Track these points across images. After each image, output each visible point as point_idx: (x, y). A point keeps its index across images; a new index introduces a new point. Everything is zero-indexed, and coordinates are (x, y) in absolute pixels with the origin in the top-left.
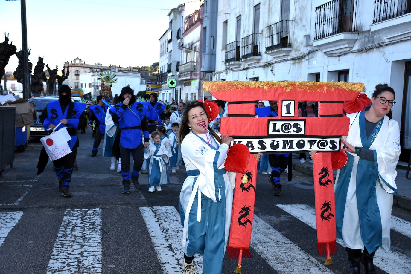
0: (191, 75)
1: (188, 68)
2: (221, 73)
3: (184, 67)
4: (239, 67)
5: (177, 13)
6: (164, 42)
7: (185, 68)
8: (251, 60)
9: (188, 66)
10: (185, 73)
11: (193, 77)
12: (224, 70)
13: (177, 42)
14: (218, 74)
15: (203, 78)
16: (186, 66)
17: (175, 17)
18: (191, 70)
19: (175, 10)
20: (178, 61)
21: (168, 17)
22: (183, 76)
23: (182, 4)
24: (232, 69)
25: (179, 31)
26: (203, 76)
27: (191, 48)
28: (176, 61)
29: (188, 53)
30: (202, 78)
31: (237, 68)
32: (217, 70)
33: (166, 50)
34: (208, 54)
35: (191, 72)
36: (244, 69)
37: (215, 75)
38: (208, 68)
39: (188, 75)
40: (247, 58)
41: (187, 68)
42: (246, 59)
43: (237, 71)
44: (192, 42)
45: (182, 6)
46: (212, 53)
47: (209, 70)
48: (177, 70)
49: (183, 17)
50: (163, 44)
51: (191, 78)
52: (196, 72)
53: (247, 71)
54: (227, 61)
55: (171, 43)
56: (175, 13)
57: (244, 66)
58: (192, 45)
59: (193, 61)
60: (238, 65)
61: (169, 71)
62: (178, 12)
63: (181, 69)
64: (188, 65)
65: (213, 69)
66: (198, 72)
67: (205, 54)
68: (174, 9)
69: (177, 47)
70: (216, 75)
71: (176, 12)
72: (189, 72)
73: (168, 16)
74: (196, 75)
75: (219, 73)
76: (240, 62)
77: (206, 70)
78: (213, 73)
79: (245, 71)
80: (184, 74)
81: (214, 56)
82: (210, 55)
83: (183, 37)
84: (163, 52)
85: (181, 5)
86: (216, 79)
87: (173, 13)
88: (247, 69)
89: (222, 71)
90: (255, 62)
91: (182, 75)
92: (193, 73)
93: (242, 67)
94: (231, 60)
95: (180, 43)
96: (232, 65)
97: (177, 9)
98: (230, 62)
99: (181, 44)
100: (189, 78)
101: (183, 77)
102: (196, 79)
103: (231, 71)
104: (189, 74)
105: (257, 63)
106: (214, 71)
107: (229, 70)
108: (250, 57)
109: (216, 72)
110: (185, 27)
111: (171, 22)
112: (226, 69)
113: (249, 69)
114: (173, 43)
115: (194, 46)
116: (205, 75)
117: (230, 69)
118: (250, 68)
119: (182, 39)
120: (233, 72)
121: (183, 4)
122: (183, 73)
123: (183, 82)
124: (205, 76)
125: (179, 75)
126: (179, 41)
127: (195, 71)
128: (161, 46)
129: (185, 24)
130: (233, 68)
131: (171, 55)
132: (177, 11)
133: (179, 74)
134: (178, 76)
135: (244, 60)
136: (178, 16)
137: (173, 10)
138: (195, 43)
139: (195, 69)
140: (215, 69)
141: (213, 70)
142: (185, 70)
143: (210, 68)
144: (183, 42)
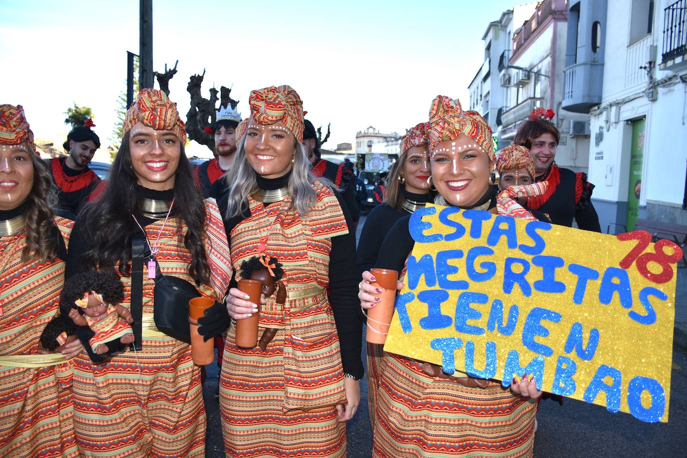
1: (524, 113)
2: (626, 103)
3: (514, 113)
5: (499, 29)
6: (476, 89)
7: (517, 114)
9: (524, 107)
10: (515, 123)
12: (638, 94)
13: (499, 76)
14: (614, 108)
16: (518, 110)
17: (496, 37)
19: (496, 24)
20: (500, 107)
21: (484, 41)
22: (513, 129)
23: (509, 10)
25: (502, 57)
27: (530, 75)
28: (496, 109)
29: (520, 89)
32: (607, 101)
33: (479, 98)
34: (584, 65)
37: (601, 113)
38: (583, 96)
41: (522, 112)
44: (531, 65)
45: (510, 12)
46: (595, 62)
47: (586, 100)
48: (499, 122)
49: (509, 33)
50: (474, 92)
55: (489, 80)
56: (495, 29)
58: (530, 70)
62: (501, 26)
63: (504, 119)
64: (524, 105)
65: (597, 98)
67: (574, 67)
68: (494, 22)
69: (498, 83)
70: (605, 113)
71: (497, 27)
73: (483, 39)
75: (619, 103)
78: (595, 108)
80: (515, 126)
81: (599, 67)
82: (589, 66)
84: (474, 104)
85: (508, 12)
86: (607, 122)
87: (493, 29)
89: (632, 97)
91: (511, 128)
95: (504, 75)
97: (500, 22)
99: (507, 77)
101: (512, 131)
103: (679, 87)
106: (598, 104)
107: (664, 87)
109: (603, 105)
110: (514, 46)
111: (488, 48)
112: (652, 88)
114: (492, 79)
115: (535, 70)
119: (508, 68)
121: (512, 10)
122: (512, 124)
125: (503, 130)
126: (503, 72)
128: (471, 96)
129: (514, 42)
131: (487, 102)
132: (499, 25)
133: (503, 128)
134: (500, 133)
136: (501, 33)
137: (493, 25)
138: (537, 65)
140: (600, 98)
141: (596, 101)
142: (515, 118)
143: (589, 96)
144: (509, 73)
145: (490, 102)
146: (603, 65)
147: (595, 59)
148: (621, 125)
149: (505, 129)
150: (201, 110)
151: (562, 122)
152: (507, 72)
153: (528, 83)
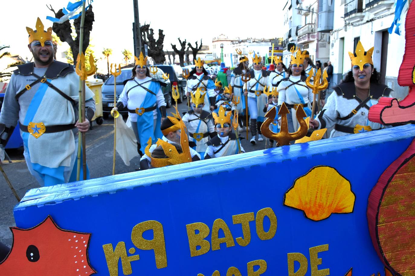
0: (309, 37)
3: (302, 30)
4: (362, 20)
6: (287, 12)
7: (304, 31)
8: (379, 6)
10: (303, 36)
11: (311, 39)
12: (342, 27)
13: (296, 7)
14: (336, 33)
15: (321, 40)
16: (304, 29)
18: (308, 32)
20: (297, 26)
22: (302, 39)
24: (352, 25)
26: (321, 37)
27: (309, 11)
28: (296, 26)
29: (307, 17)
30: (319, 39)
31: (358, 21)
32: (335, 29)
34: (325, 12)
35: (309, 34)
36: (368, 22)
37: (332, 34)
38: (325, 27)
39: (306, 38)
40: (373, 5)
41: (305, 30)
42: (372, 7)
43: (359, 25)
44: (310, 5)
46: (330, 10)
47: (326, 29)
48: (297, 34)
51: (309, 40)
52: (314, 34)
53: (372, 23)
54: (347, 15)
55: (291, 9)
57: (368, 17)
58: (309, 8)
59: (311, 23)
60: (360, 18)
61: (290, 36)
63: (300, 32)
64: (306, 27)
65: (331, 27)
66: (316, 34)
67: (321, 13)
69: (296, 12)
70: (334, 34)
72: (307, 35)
74: (313, 37)
75: (338, 31)
76: (363, 14)
77: (323, 29)
78: (331, 32)
79: (370, 23)
80: (303, 37)
81: (332, 13)
82: (327, 13)
83: (302, 2)
86: (334, 38)
88: (372, 20)
89: (341, 29)
90: (385, 8)
91: (301, 39)
92: (311, 35)
93: (366, 19)
94: (351, 13)
96: (353, 18)
98: (350, 16)
99: (300, 9)
100: (306, 40)
101: (301, 41)
102: (313, 41)
103: (351, 27)
104: (307, 36)
105: (387, 10)
106: (332, 30)
107: (348, 26)
108: (378, 3)
109: (333, 31)
112: (346, 26)
113: (375, 20)
114: (293, 9)
115: (311, 8)
116: (323, 36)
117: (351, 24)
118: (377, 18)
119: (301, 4)
120: (354, 27)
123: (302, 45)
124: (323, 38)
126: (299, 5)
127: (312, 33)
128: (284, 15)
130: (354, 22)
133: (298, 38)
134: (297, 40)
135: (369, 8)
138: (313, 5)
139: (312, 31)
140: (333, 27)
141: (331, 29)
142: (303, 33)
143: (328, 27)
144: (301, 6)
145: (292, 22)
146: (333, 12)
147: (330, 9)
148: (339, 40)
149: (299, 38)
150: (151, 40)
151: (324, 36)
152: (300, 6)
153: (309, 14)
